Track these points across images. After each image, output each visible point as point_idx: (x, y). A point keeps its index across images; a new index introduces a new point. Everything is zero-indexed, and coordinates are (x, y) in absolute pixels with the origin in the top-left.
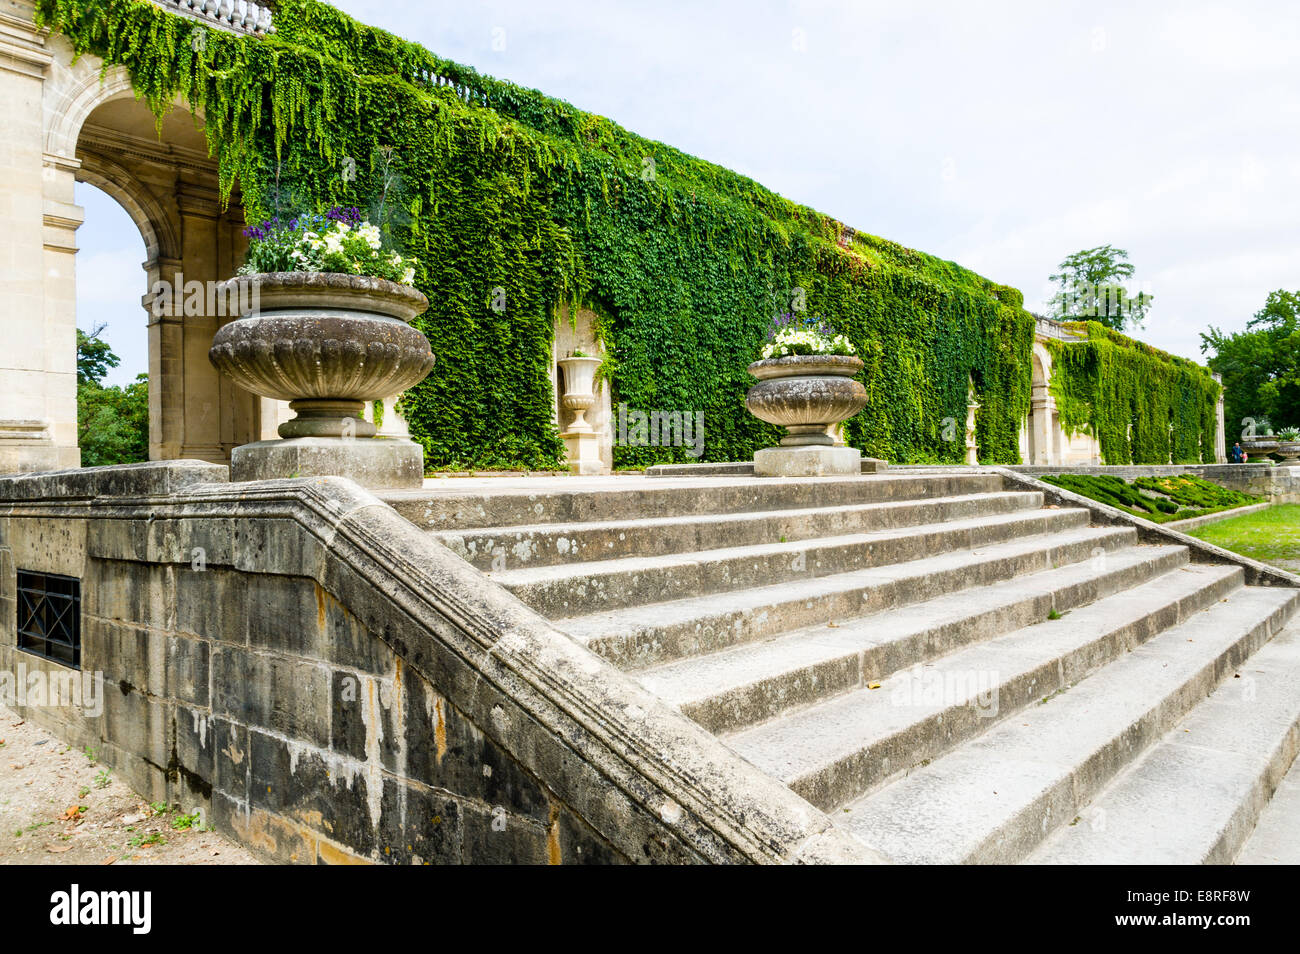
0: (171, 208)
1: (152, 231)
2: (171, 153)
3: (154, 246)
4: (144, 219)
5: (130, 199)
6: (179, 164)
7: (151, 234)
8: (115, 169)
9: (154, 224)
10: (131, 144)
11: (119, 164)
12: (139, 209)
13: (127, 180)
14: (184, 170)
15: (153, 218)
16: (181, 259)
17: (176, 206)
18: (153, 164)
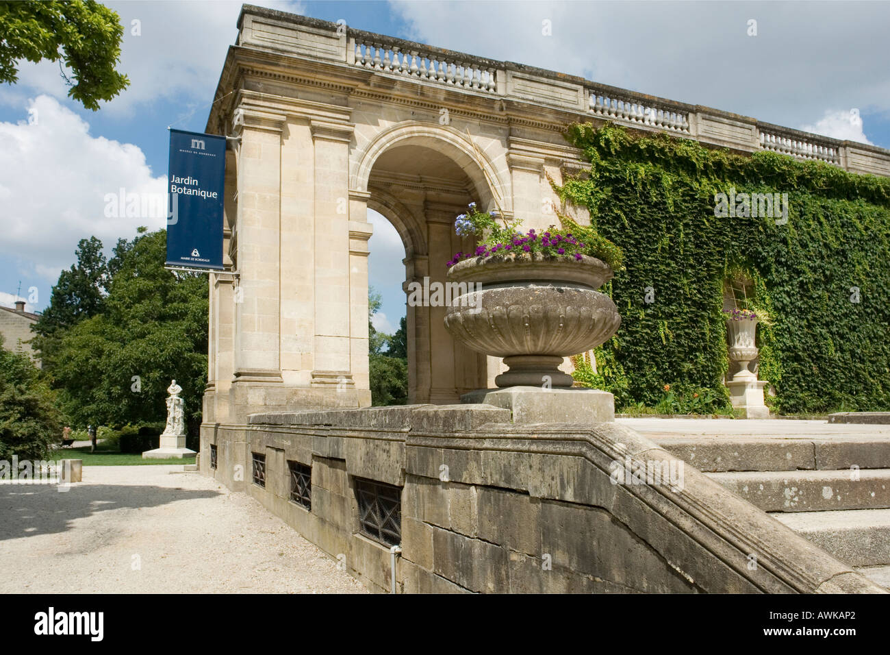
0: (421, 218)
1: (409, 237)
2: (421, 182)
3: (410, 247)
4: (404, 229)
5: (395, 216)
6: (426, 189)
7: (408, 239)
8: (386, 198)
9: (410, 232)
10: (397, 179)
11: (389, 194)
12: (401, 222)
13: (393, 203)
14: (430, 192)
15: (409, 228)
16: (427, 254)
17: (424, 218)
18: (410, 191)
